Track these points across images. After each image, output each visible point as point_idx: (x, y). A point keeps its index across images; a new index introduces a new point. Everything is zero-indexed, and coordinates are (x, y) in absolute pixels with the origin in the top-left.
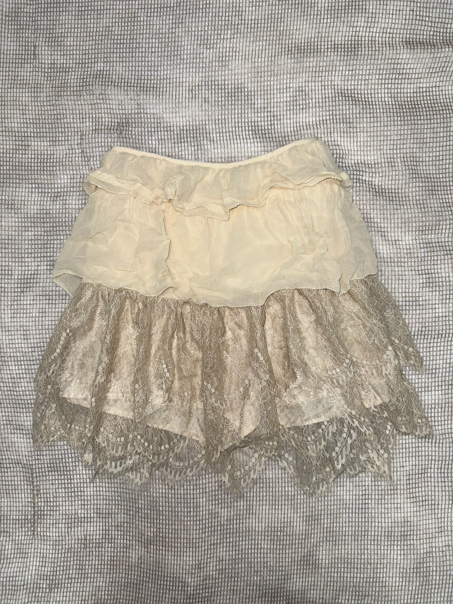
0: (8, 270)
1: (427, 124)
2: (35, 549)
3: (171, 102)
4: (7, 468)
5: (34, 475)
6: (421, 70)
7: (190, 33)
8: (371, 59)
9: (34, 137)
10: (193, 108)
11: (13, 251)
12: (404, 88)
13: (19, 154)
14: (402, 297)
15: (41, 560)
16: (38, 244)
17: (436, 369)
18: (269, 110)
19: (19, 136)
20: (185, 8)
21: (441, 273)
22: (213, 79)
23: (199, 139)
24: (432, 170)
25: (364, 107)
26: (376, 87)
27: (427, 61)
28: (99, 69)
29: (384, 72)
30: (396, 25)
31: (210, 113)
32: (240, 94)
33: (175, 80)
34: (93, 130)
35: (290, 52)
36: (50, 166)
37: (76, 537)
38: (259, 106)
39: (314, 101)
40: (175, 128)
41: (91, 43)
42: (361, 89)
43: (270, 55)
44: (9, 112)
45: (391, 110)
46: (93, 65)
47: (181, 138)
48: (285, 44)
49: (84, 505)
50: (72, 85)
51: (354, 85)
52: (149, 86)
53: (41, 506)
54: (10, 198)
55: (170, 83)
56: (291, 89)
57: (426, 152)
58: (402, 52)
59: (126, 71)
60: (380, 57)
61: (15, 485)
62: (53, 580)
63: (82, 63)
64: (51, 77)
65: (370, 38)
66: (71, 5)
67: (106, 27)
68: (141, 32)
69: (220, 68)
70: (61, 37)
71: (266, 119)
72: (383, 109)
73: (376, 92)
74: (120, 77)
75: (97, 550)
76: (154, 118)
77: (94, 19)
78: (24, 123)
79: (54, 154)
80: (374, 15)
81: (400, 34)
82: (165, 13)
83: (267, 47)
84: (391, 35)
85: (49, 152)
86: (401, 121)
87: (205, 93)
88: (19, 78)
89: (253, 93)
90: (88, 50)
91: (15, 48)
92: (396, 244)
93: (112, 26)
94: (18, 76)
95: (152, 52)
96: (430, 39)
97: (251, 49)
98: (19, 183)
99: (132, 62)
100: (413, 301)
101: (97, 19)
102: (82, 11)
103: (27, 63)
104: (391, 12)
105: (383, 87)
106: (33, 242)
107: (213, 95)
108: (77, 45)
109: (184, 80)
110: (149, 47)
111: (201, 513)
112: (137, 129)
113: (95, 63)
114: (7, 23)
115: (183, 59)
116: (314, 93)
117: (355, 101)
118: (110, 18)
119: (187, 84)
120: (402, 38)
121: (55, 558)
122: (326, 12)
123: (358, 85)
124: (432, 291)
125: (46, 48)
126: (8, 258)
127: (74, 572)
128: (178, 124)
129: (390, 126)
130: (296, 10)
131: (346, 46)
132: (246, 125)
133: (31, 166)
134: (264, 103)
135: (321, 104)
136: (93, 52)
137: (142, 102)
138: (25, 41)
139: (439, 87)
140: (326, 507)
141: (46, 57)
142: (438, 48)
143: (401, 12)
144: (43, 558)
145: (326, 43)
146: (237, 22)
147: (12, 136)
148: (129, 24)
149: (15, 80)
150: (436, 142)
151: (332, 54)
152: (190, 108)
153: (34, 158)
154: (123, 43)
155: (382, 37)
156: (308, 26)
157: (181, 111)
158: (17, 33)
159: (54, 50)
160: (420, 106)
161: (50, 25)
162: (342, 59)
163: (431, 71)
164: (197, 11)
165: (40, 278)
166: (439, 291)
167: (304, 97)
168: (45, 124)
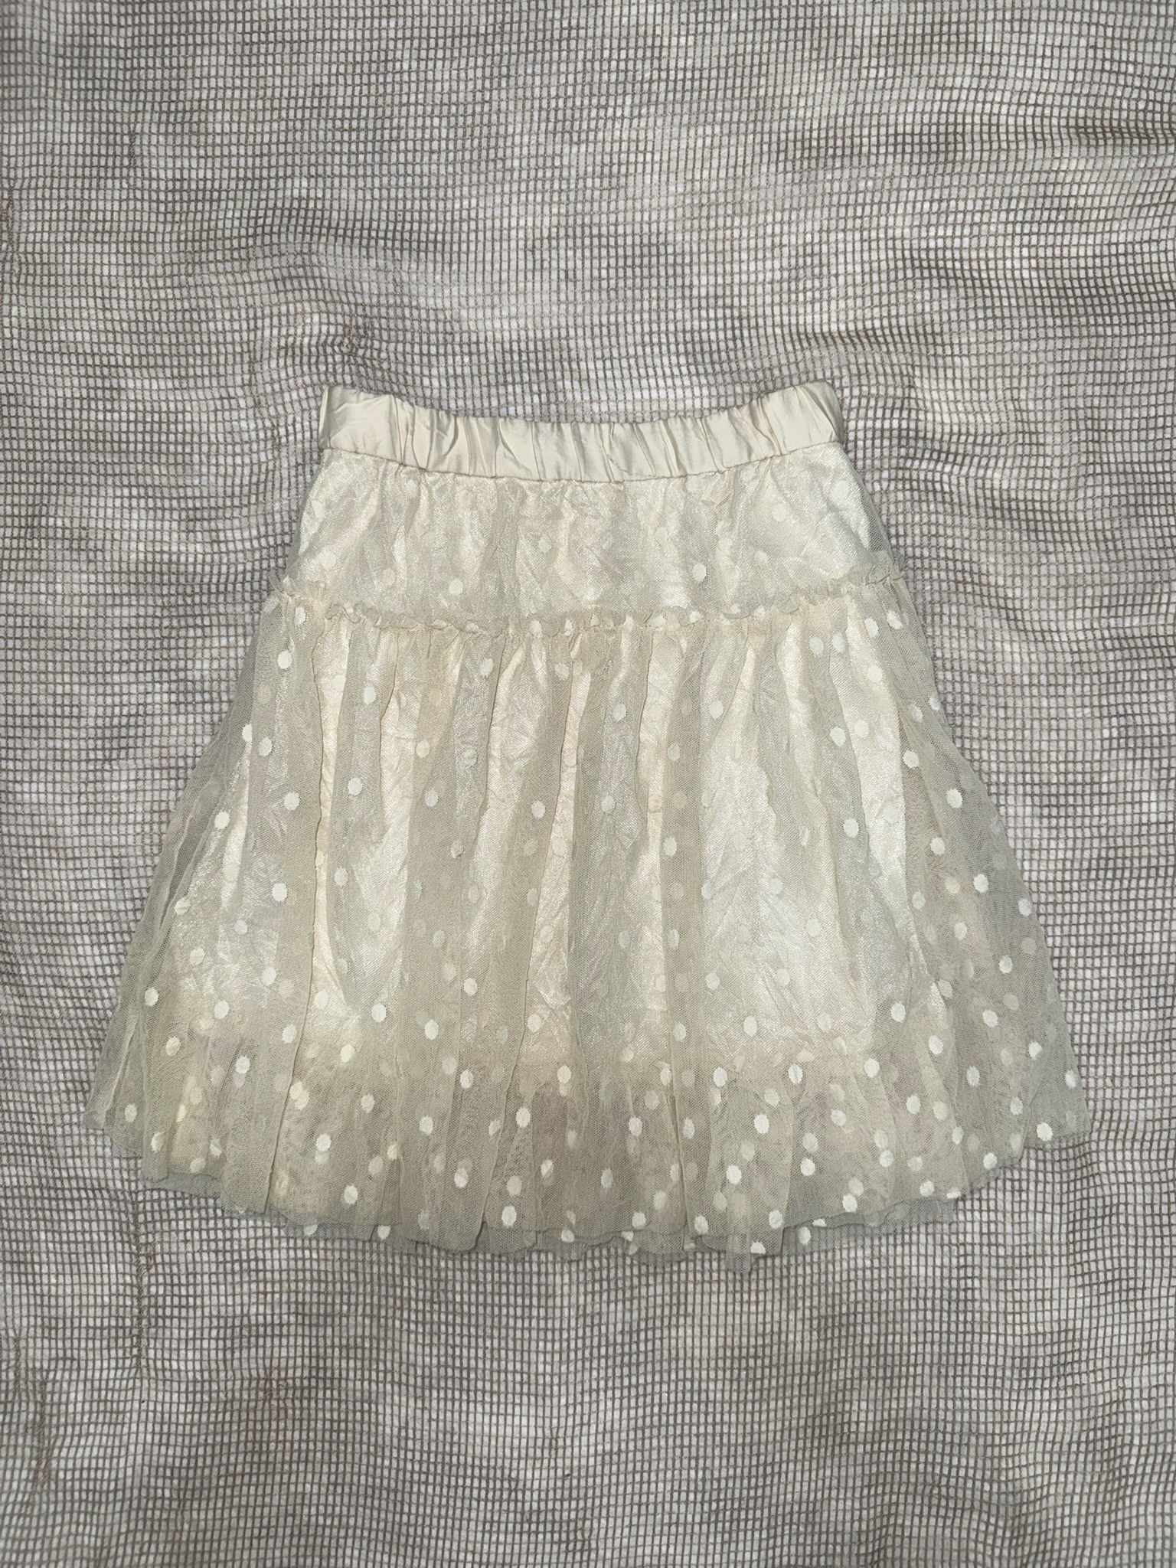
0: (71, 706)
1: (1129, 336)
2: (141, 1402)
3: (480, 279)
4: (72, 1200)
5: (141, 1218)
6: (1114, 199)
7: (528, 104)
8: (988, 172)
9: (133, 367)
10: (537, 297)
11: (83, 657)
12: (1069, 246)
13: (97, 410)
14: (1058, 774)
15: (157, 1428)
16: (146, 639)
17: (1143, 955)
18: (728, 301)
19: (94, 366)
20: (515, 38)
21: (1157, 713)
22: (587, 220)
23: (550, 375)
24: (1138, 453)
25: (970, 293)
26: (1000, 242)
27: (1130, 175)
28: (296, 193)
29: (1022, 205)
30: (1053, 85)
31: (580, 309)
32: (654, 260)
33: (489, 223)
34: (279, 348)
35: (782, 156)
36: (176, 443)
37: (246, 1374)
38: (703, 293)
39: (841, 279)
40: (490, 347)
41: (275, 126)
42: (961, 249)
43: (732, 162)
44: (68, 303)
45: (1039, 302)
46: (281, 184)
47: (505, 373)
48: (770, 133)
49: (265, 1293)
50: (228, 233)
51: (944, 237)
52: (423, 238)
53: (157, 1296)
54: (76, 524)
55: (477, 231)
56: (785, 250)
57: (1123, 407)
58: (1066, 154)
59: (364, 200)
60: (1011, 168)
61: (91, 1242)
62: (187, 1478)
63: (254, 179)
64: (174, 213)
65: (986, 119)
66: (223, 27)
67: (314, 85)
68: (405, 99)
69: (605, 194)
70: (200, 110)
71: (721, 324)
72: (1017, 298)
73: (1000, 254)
74: (351, 216)
75: (297, 1403)
76: (437, 321)
77: (282, 65)
78: (106, 331)
79: (184, 411)
80: (996, 60)
81: (1061, 107)
82: (464, 51)
83: (725, 139)
84: (1039, 110)
85: (172, 406)
86: (1062, 326)
87: (565, 257)
88: (93, 216)
89: (687, 260)
90: (269, 144)
91: (81, 139)
92: (1044, 641)
93: (330, 85)
94: (89, 211)
95: (432, 152)
96: (1137, 120)
97: (683, 146)
98: (98, 486)
99: (381, 176)
100: (1084, 784)
101: (291, 64)
102: (252, 43)
103: (114, 178)
104: (1040, 52)
105: (1017, 242)
106: (133, 633)
107: (587, 263)
108: (239, 133)
109: (514, 223)
110: (423, 139)
111: (558, 1312)
112: (392, 346)
113: (285, 177)
114: (60, 73)
115: (512, 170)
116: (841, 258)
117: (947, 278)
118: (323, 63)
119: (521, 234)
120: (1068, 118)
121: (192, 1425)
122: (874, 51)
123: (953, 237)
124: (1134, 760)
125: (162, 139)
126: (71, 674)
127: (241, 1458)
128: (498, 336)
129: (1037, 339)
130: (799, 45)
131: (925, 139)
132: (672, 339)
133: (128, 442)
134: (716, 285)
135: (859, 291)
136: (282, 149)
137: (405, 278)
138: (108, 122)
139: (1158, 242)
140: (868, 1297)
141: (162, 163)
142: (1158, 145)
143: (1065, 51)
144: (162, 1424)
145: (874, 132)
146: (647, 75)
147: (78, 365)
148: (373, 78)
149: (82, 221)
150: (1150, 382)
151: (890, 159)
152: (529, 296)
153: (136, 422)
154: (358, 129)
155: (1016, 116)
156: (828, 85)
157: (505, 302)
158: (86, 101)
159: (182, 145)
160: (1110, 291)
161: (171, 79)
162: (915, 171)
163: (1139, 201)
164: (547, 45)
165: (153, 726)
166: (1152, 759)
167: (817, 271)
168: (161, 333)
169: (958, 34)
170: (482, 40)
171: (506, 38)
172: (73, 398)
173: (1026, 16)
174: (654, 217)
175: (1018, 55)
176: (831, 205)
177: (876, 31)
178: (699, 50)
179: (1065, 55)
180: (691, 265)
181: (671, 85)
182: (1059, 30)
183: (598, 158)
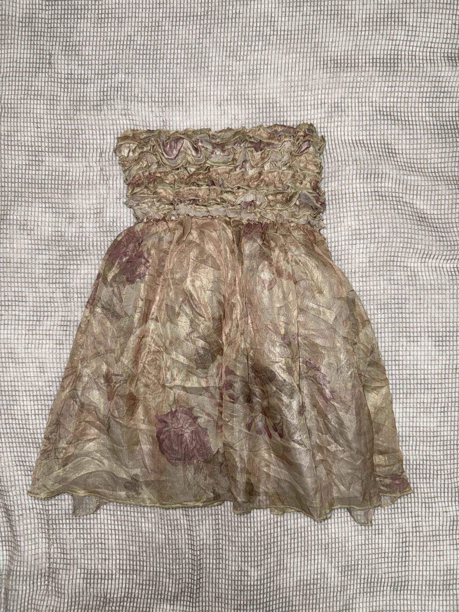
169: (398, 18)
170: (199, 18)
171: (209, 17)
172: (22, 165)
173: (427, 11)
174: (271, 91)
175: (423, 27)
176: (346, 87)
177: (364, 16)
178: (290, 23)
179: (443, 27)
180: (287, 111)
181: (279, 37)
182: (440, 17)
183: (248, 67)
